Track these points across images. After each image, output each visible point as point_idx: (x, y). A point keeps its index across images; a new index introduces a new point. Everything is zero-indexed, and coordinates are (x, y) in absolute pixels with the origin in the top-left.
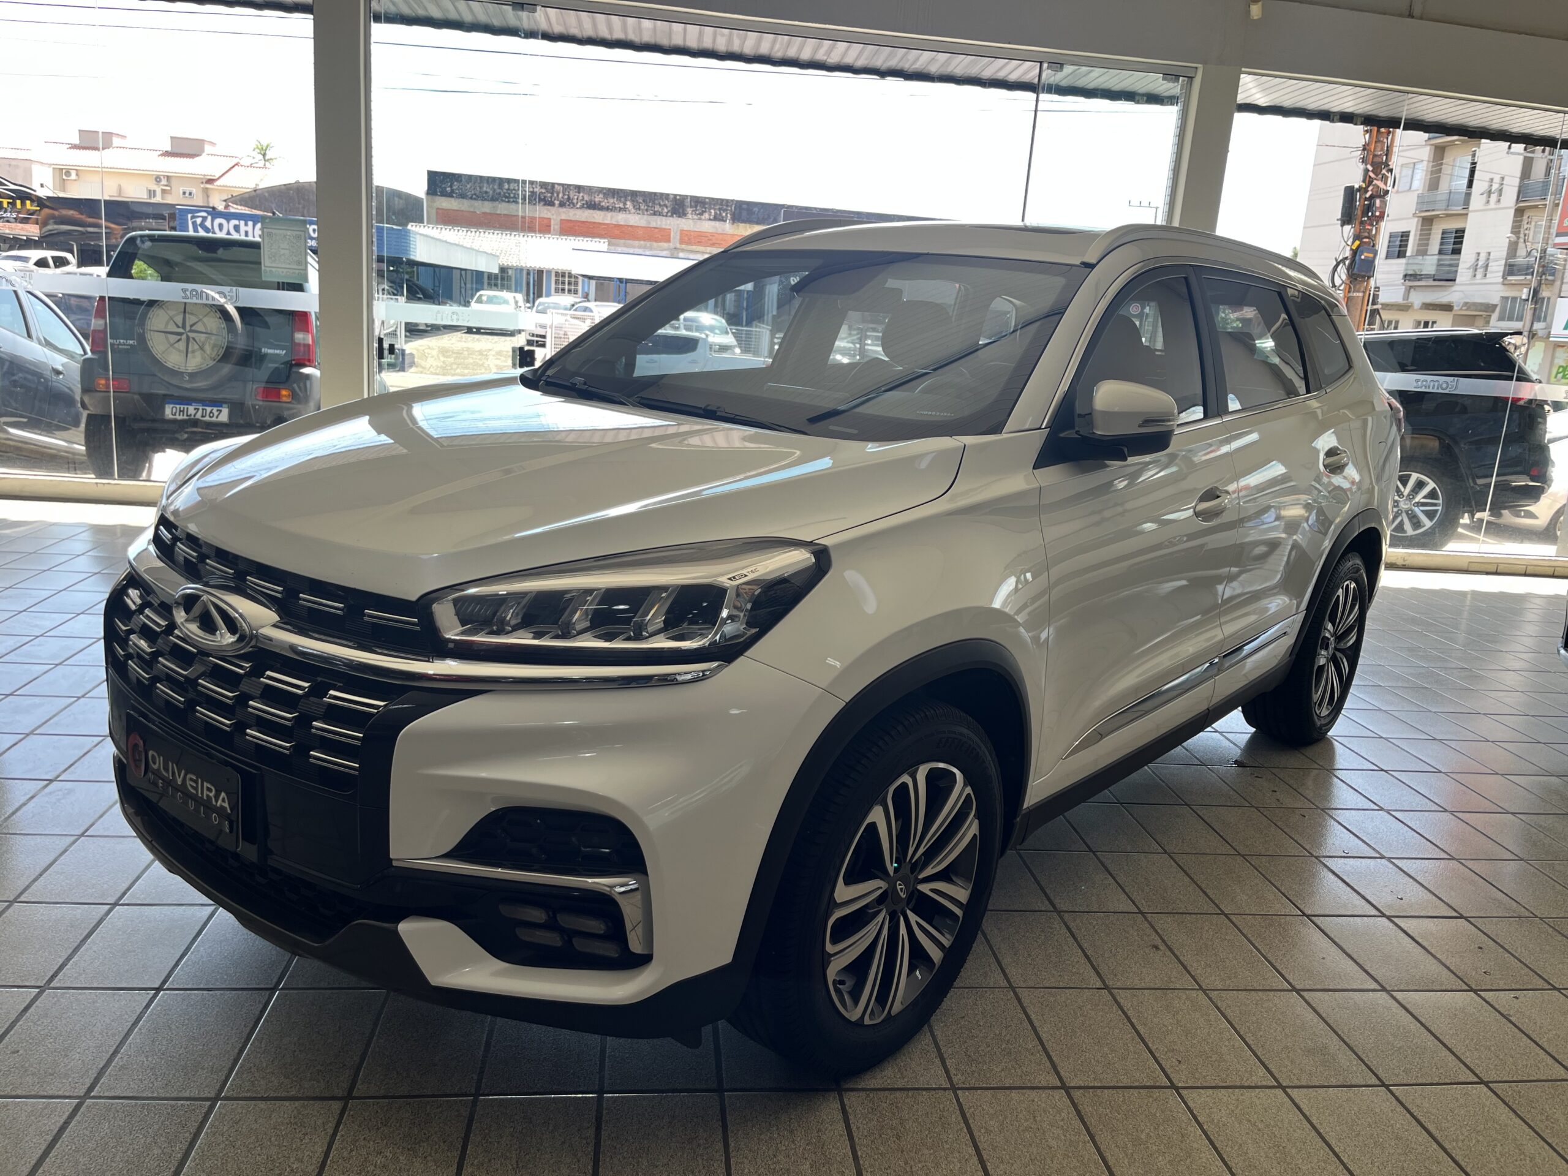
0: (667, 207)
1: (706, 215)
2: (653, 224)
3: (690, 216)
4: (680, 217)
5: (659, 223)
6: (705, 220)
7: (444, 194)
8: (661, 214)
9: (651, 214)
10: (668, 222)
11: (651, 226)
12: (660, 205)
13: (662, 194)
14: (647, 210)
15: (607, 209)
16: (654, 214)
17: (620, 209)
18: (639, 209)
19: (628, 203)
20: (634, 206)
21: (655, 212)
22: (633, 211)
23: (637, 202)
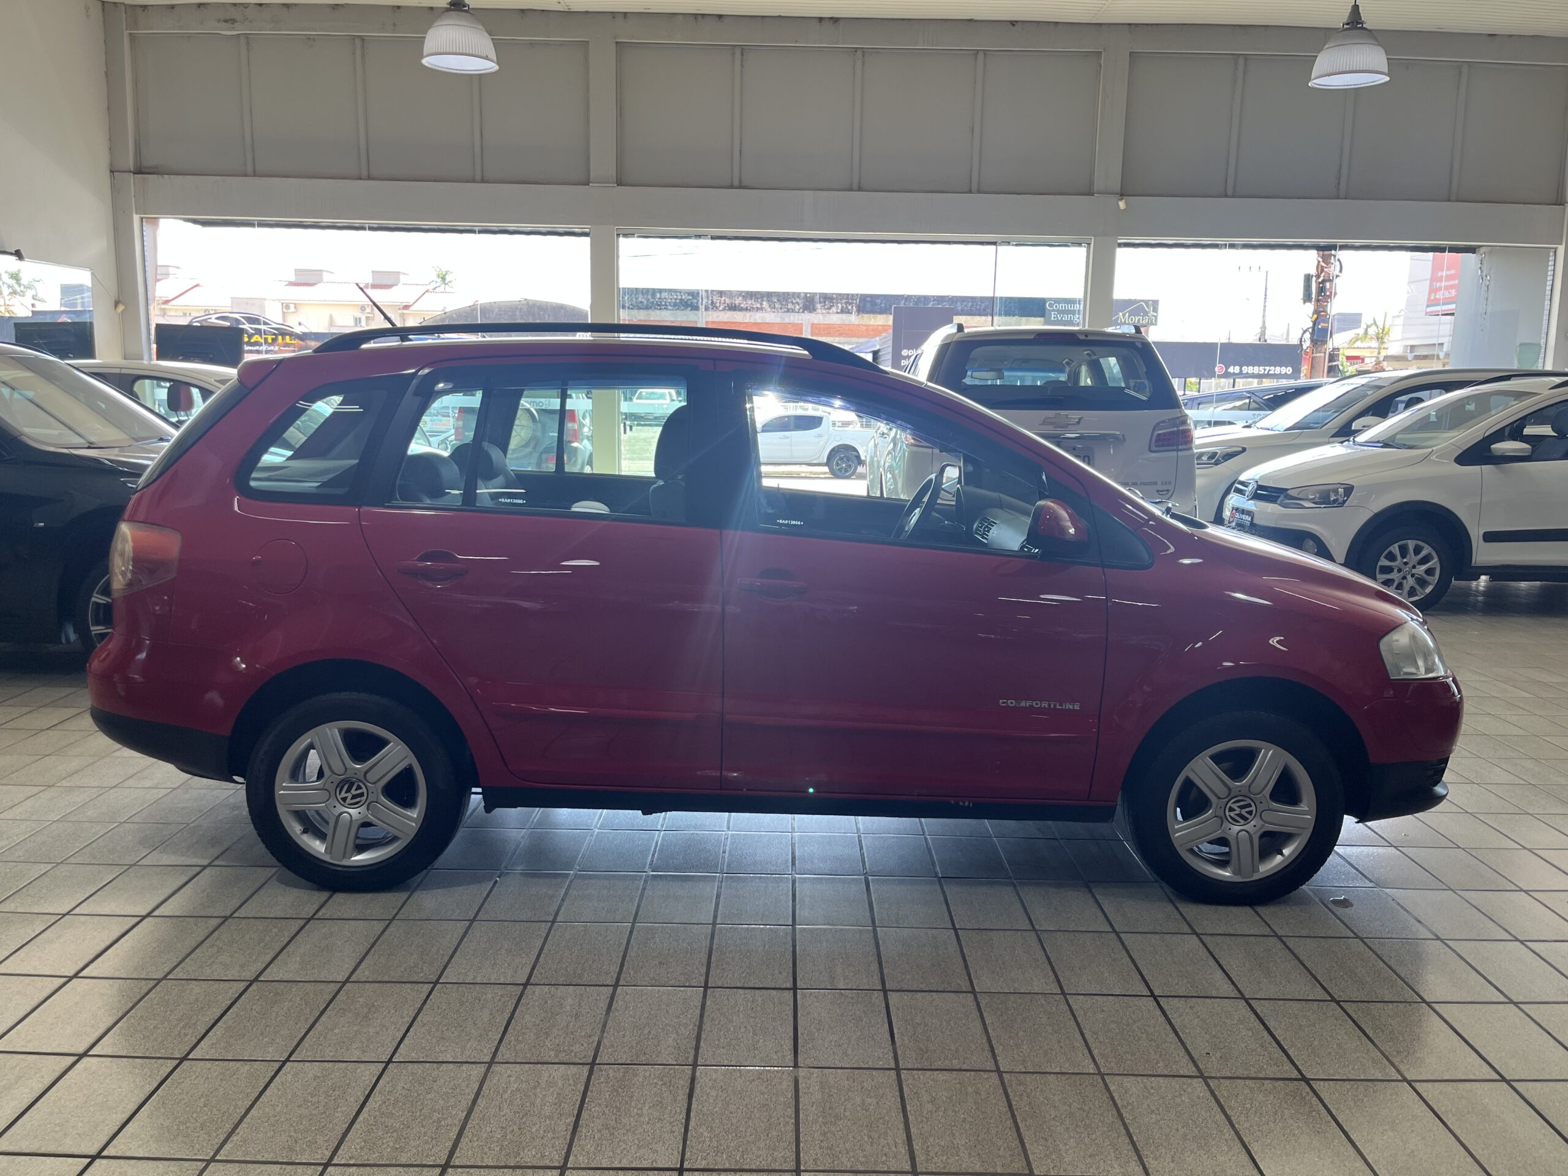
0: (799, 305)
1: (834, 309)
2: (787, 321)
3: (819, 311)
4: (810, 312)
5: (792, 319)
6: (833, 313)
8: (793, 311)
9: (785, 312)
10: (800, 317)
11: (785, 322)
12: (792, 302)
13: (794, 294)
14: (781, 308)
15: (746, 309)
17: (758, 309)
18: (774, 308)
19: (764, 303)
20: (770, 306)
21: (788, 309)
22: (769, 310)
23: (772, 302)
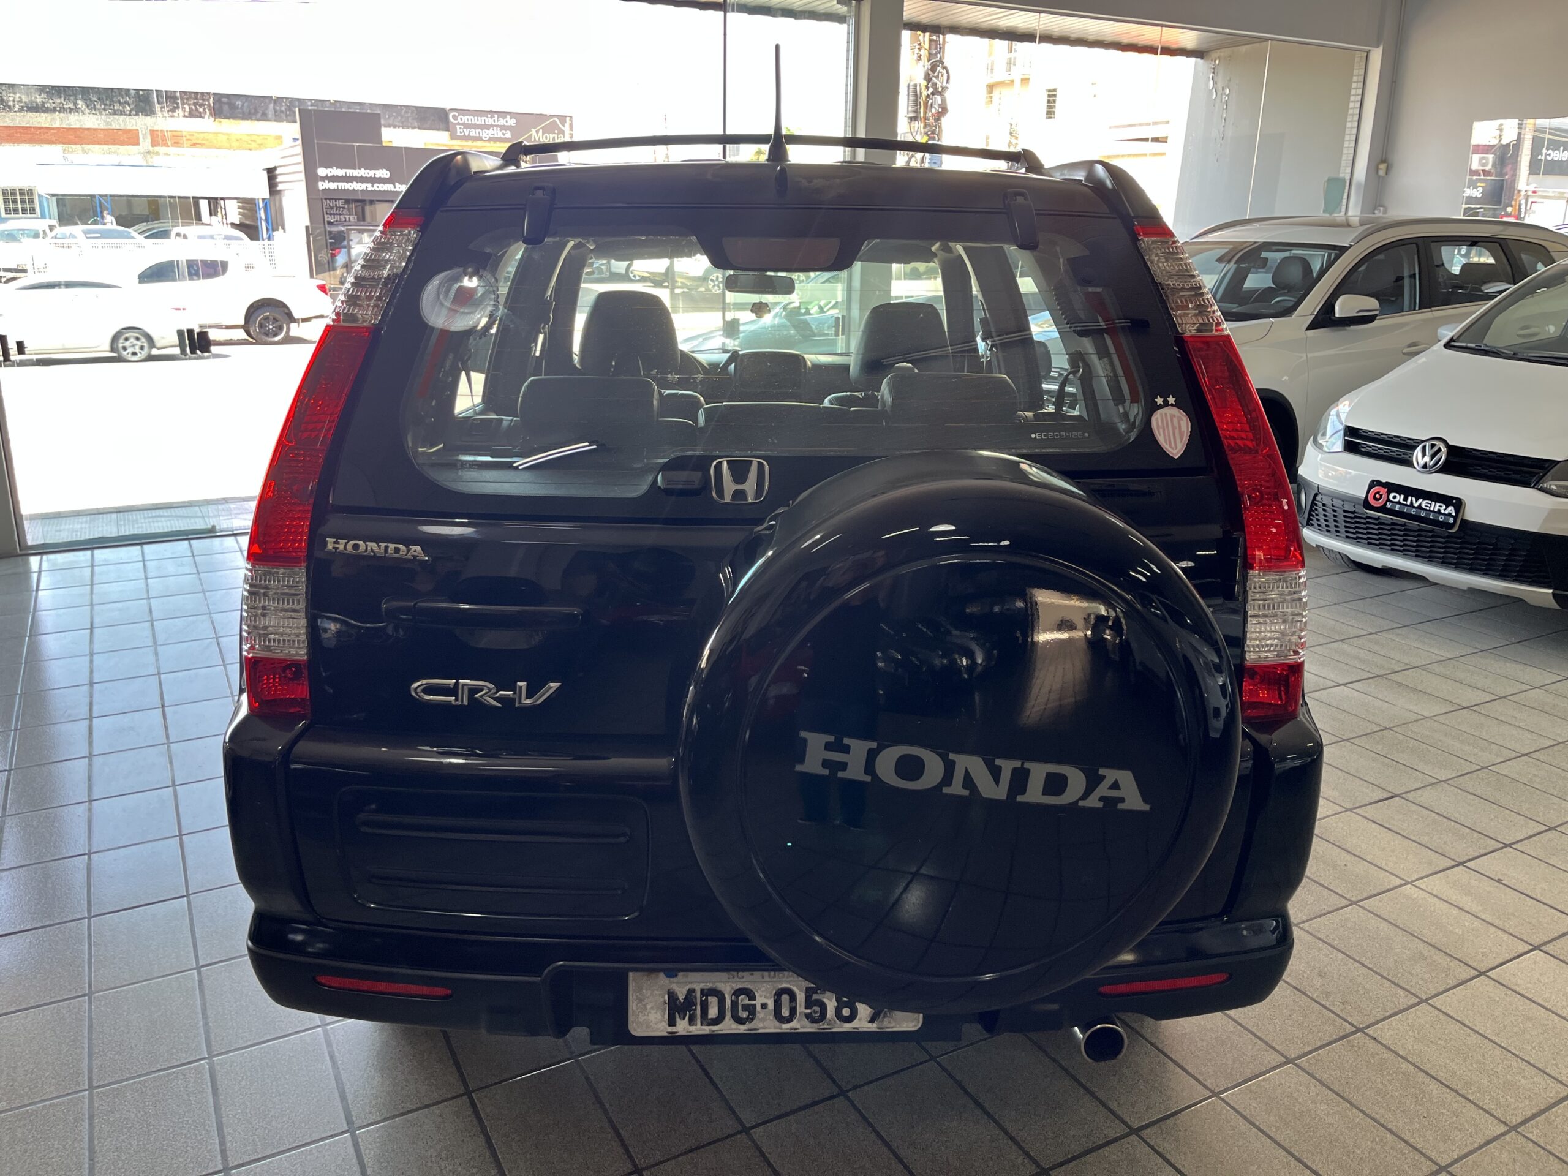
0: (129, 105)
1: (180, 111)
2: (115, 126)
3: (159, 114)
4: (147, 115)
5: (122, 123)
8: (122, 113)
9: (110, 114)
10: (133, 122)
11: (113, 127)
12: (120, 103)
13: (120, 90)
14: (105, 110)
15: (54, 110)
16: (115, 113)
17: (71, 110)
18: (95, 108)
19: (80, 102)
20: (88, 106)
21: (115, 111)
22: (87, 111)
23: (91, 101)
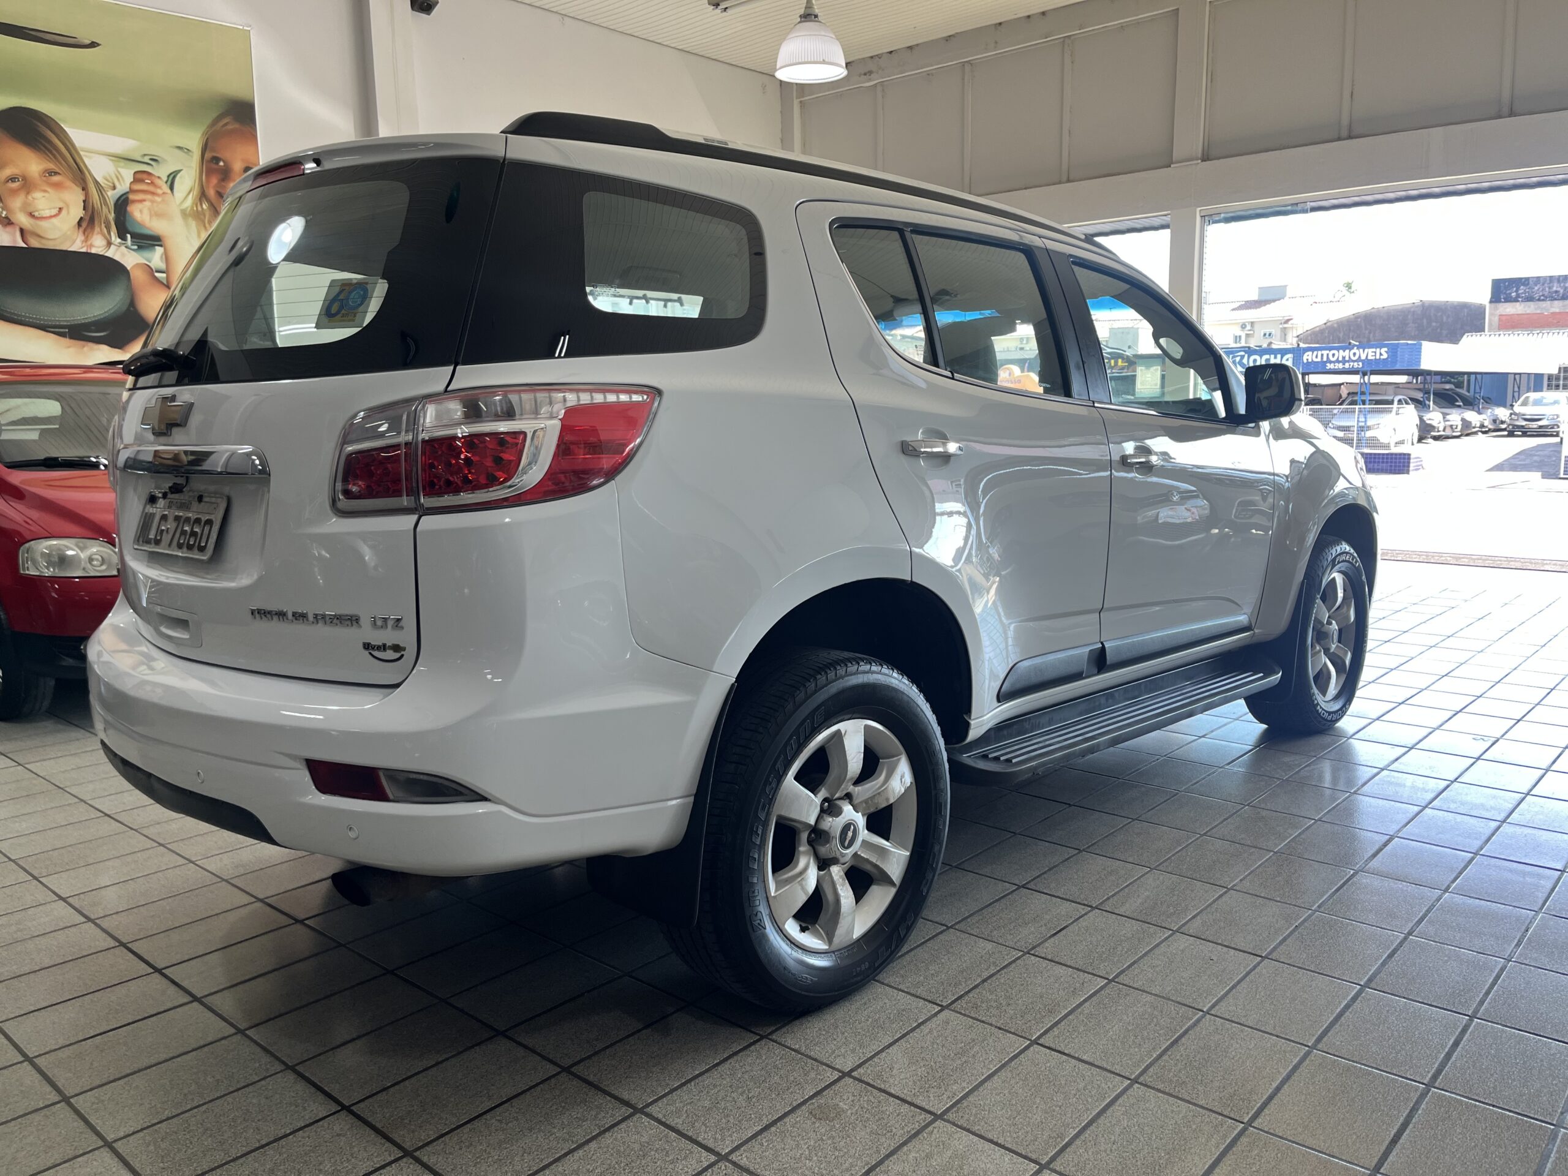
7: (1509, 300)
